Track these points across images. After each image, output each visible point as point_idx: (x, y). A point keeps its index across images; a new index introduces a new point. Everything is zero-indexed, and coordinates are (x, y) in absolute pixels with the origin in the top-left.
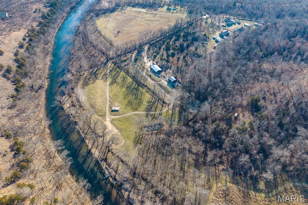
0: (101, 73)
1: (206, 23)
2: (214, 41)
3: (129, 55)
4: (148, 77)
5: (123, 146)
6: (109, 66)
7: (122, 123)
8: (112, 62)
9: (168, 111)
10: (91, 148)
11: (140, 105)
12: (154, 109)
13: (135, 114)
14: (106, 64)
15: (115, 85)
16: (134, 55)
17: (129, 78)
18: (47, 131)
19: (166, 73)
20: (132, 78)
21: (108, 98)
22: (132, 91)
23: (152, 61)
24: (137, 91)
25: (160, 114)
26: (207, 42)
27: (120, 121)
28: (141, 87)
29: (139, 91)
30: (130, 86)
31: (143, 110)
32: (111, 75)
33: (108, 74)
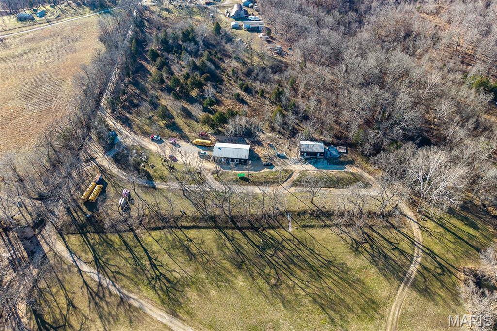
1: (167, 10)
4: (245, 187)
8: (60, 233)
11: (359, 280)
12: (397, 253)
15: (192, 294)
16: (104, 161)
17: (193, 233)
20: (204, 224)
22: (269, 262)
23: (183, 143)
24: (277, 249)
28: (273, 228)
29: (285, 243)
30: (238, 252)
31: (386, 284)
32: (117, 276)
33: (106, 282)
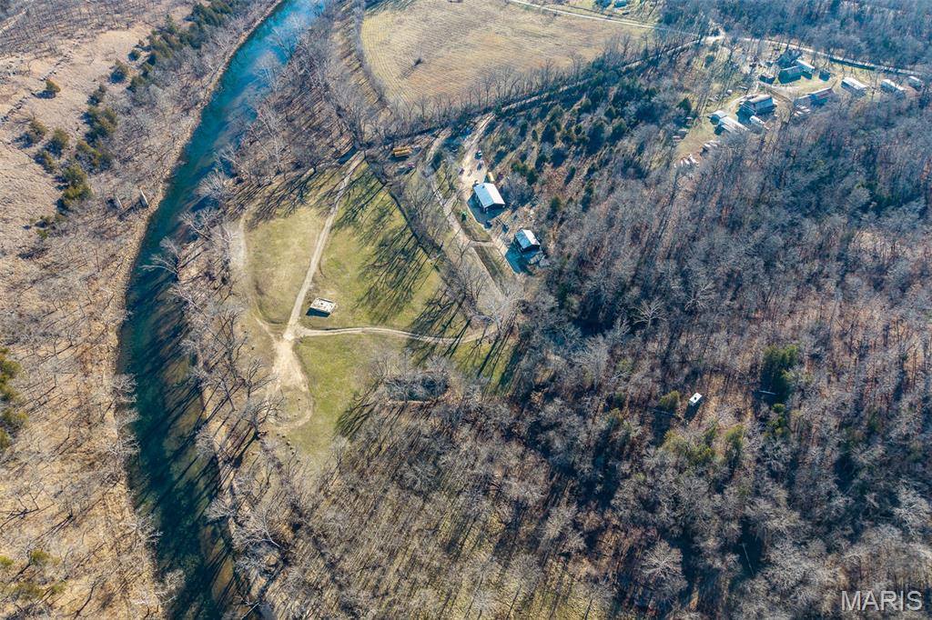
0: (321, 186)
1: (710, 60)
2: (710, 128)
3: (423, 140)
4: (456, 222)
5: (301, 429)
6: (352, 168)
7: (325, 356)
8: (365, 157)
9: (479, 342)
10: (211, 418)
11: (401, 309)
12: (440, 328)
13: (374, 335)
14: (343, 159)
15: (349, 230)
16: (437, 143)
17: (397, 213)
18: (113, 339)
19: (516, 216)
20: (407, 215)
21: (313, 268)
22: (393, 258)
24: (406, 260)
25: (453, 348)
26: (688, 127)
27: (321, 347)
28: (425, 251)
29: (414, 262)
30: (393, 241)
31: (405, 324)
32: (347, 196)
33: (341, 193)
